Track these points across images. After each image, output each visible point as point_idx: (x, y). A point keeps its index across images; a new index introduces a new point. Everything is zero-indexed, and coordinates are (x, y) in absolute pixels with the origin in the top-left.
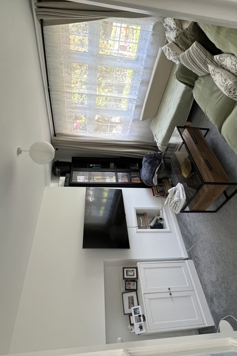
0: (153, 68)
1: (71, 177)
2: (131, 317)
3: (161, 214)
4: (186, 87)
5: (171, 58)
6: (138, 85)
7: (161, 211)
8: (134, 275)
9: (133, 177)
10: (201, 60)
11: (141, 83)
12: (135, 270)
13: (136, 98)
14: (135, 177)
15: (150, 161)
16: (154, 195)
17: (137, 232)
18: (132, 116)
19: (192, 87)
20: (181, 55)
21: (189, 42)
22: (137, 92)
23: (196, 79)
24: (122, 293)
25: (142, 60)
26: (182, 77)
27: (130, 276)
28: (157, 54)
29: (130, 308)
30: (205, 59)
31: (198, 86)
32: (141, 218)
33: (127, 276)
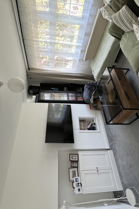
0: (93, 24)
1: (39, 97)
2: (74, 183)
3: (95, 121)
4: (115, 40)
5: (106, 17)
6: (83, 36)
7: (95, 119)
8: (76, 159)
9: (78, 96)
10: (127, 20)
11: (85, 35)
12: (77, 156)
13: (81, 45)
14: (80, 96)
15: (89, 87)
16: (91, 109)
17: (79, 132)
18: (79, 57)
19: (120, 39)
20: (113, 16)
21: (120, 5)
22: (82, 41)
23: (123, 34)
24: (69, 169)
25: (86, 18)
26: (113, 32)
27: (74, 159)
28: (97, 14)
29: (73, 177)
30: (131, 19)
31: (124, 39)
32: (82, 123)
33: (72, 159)
